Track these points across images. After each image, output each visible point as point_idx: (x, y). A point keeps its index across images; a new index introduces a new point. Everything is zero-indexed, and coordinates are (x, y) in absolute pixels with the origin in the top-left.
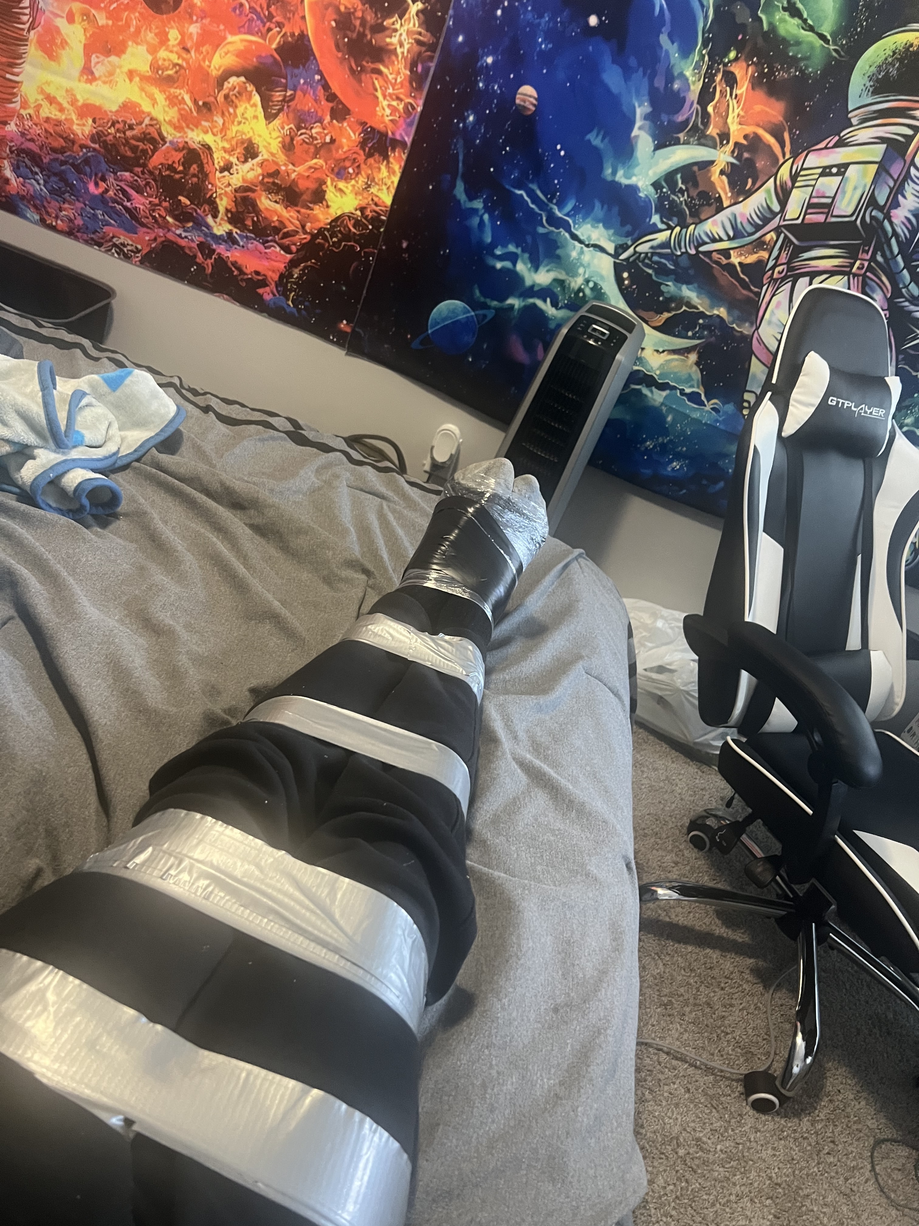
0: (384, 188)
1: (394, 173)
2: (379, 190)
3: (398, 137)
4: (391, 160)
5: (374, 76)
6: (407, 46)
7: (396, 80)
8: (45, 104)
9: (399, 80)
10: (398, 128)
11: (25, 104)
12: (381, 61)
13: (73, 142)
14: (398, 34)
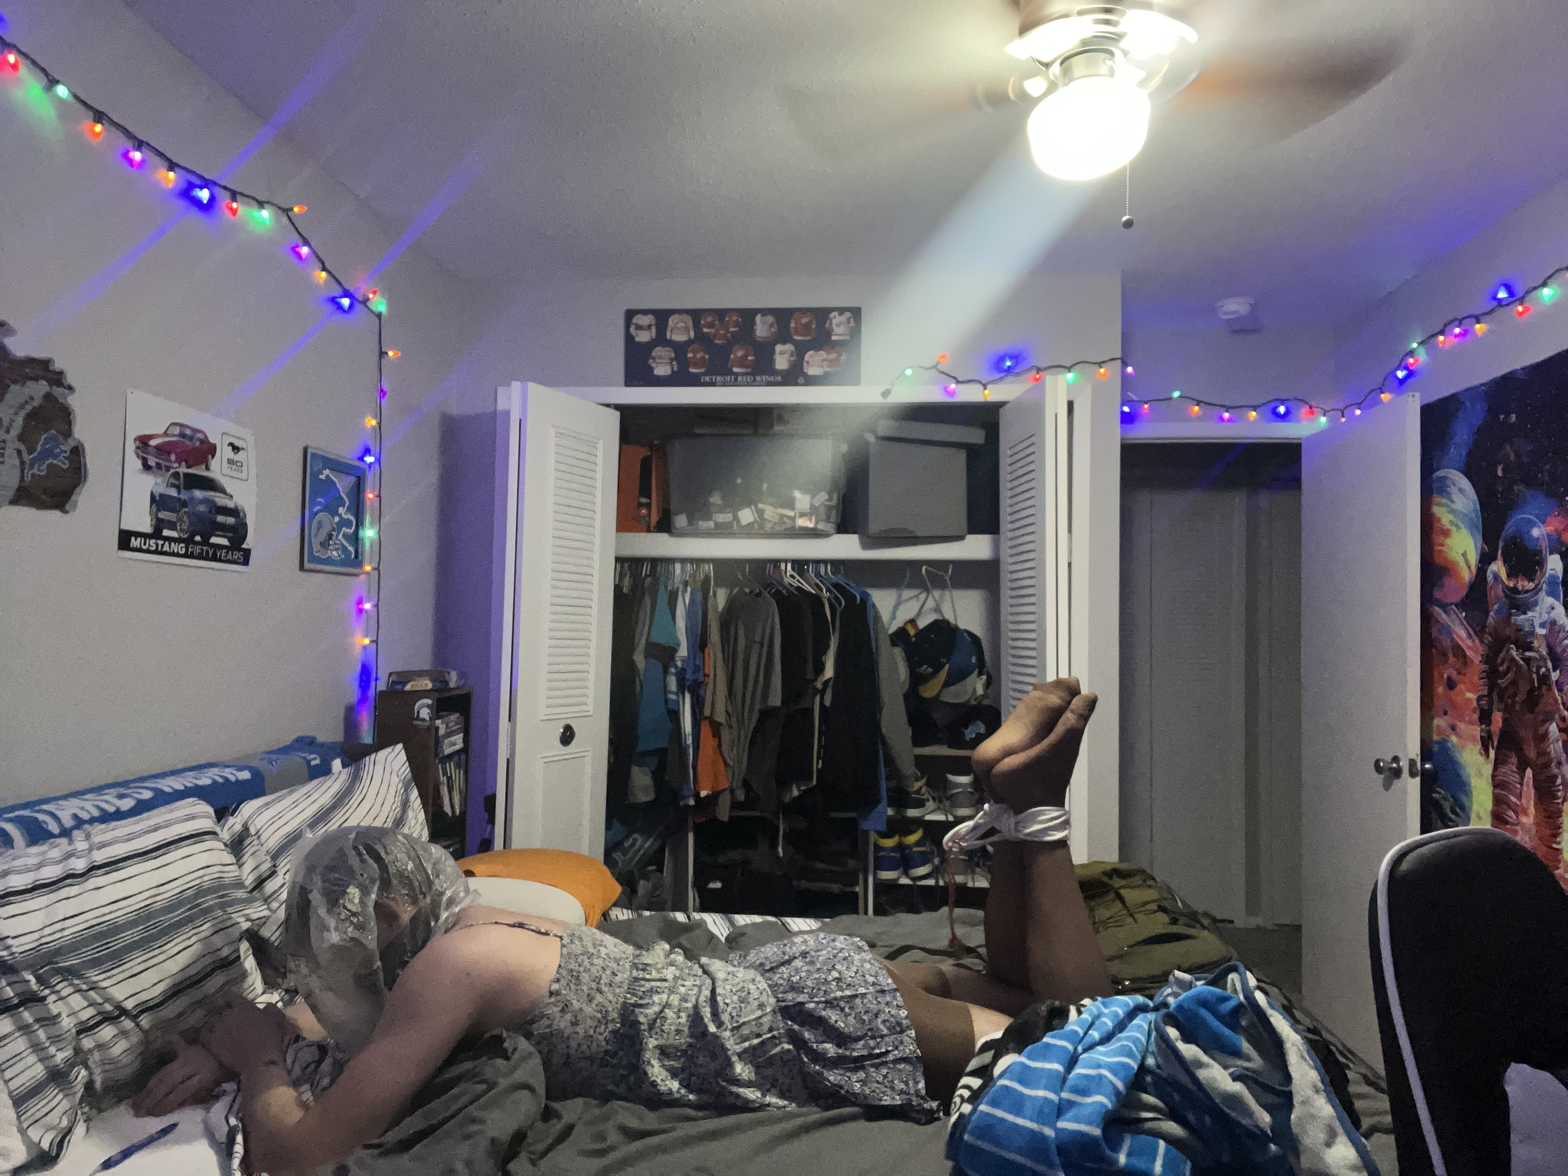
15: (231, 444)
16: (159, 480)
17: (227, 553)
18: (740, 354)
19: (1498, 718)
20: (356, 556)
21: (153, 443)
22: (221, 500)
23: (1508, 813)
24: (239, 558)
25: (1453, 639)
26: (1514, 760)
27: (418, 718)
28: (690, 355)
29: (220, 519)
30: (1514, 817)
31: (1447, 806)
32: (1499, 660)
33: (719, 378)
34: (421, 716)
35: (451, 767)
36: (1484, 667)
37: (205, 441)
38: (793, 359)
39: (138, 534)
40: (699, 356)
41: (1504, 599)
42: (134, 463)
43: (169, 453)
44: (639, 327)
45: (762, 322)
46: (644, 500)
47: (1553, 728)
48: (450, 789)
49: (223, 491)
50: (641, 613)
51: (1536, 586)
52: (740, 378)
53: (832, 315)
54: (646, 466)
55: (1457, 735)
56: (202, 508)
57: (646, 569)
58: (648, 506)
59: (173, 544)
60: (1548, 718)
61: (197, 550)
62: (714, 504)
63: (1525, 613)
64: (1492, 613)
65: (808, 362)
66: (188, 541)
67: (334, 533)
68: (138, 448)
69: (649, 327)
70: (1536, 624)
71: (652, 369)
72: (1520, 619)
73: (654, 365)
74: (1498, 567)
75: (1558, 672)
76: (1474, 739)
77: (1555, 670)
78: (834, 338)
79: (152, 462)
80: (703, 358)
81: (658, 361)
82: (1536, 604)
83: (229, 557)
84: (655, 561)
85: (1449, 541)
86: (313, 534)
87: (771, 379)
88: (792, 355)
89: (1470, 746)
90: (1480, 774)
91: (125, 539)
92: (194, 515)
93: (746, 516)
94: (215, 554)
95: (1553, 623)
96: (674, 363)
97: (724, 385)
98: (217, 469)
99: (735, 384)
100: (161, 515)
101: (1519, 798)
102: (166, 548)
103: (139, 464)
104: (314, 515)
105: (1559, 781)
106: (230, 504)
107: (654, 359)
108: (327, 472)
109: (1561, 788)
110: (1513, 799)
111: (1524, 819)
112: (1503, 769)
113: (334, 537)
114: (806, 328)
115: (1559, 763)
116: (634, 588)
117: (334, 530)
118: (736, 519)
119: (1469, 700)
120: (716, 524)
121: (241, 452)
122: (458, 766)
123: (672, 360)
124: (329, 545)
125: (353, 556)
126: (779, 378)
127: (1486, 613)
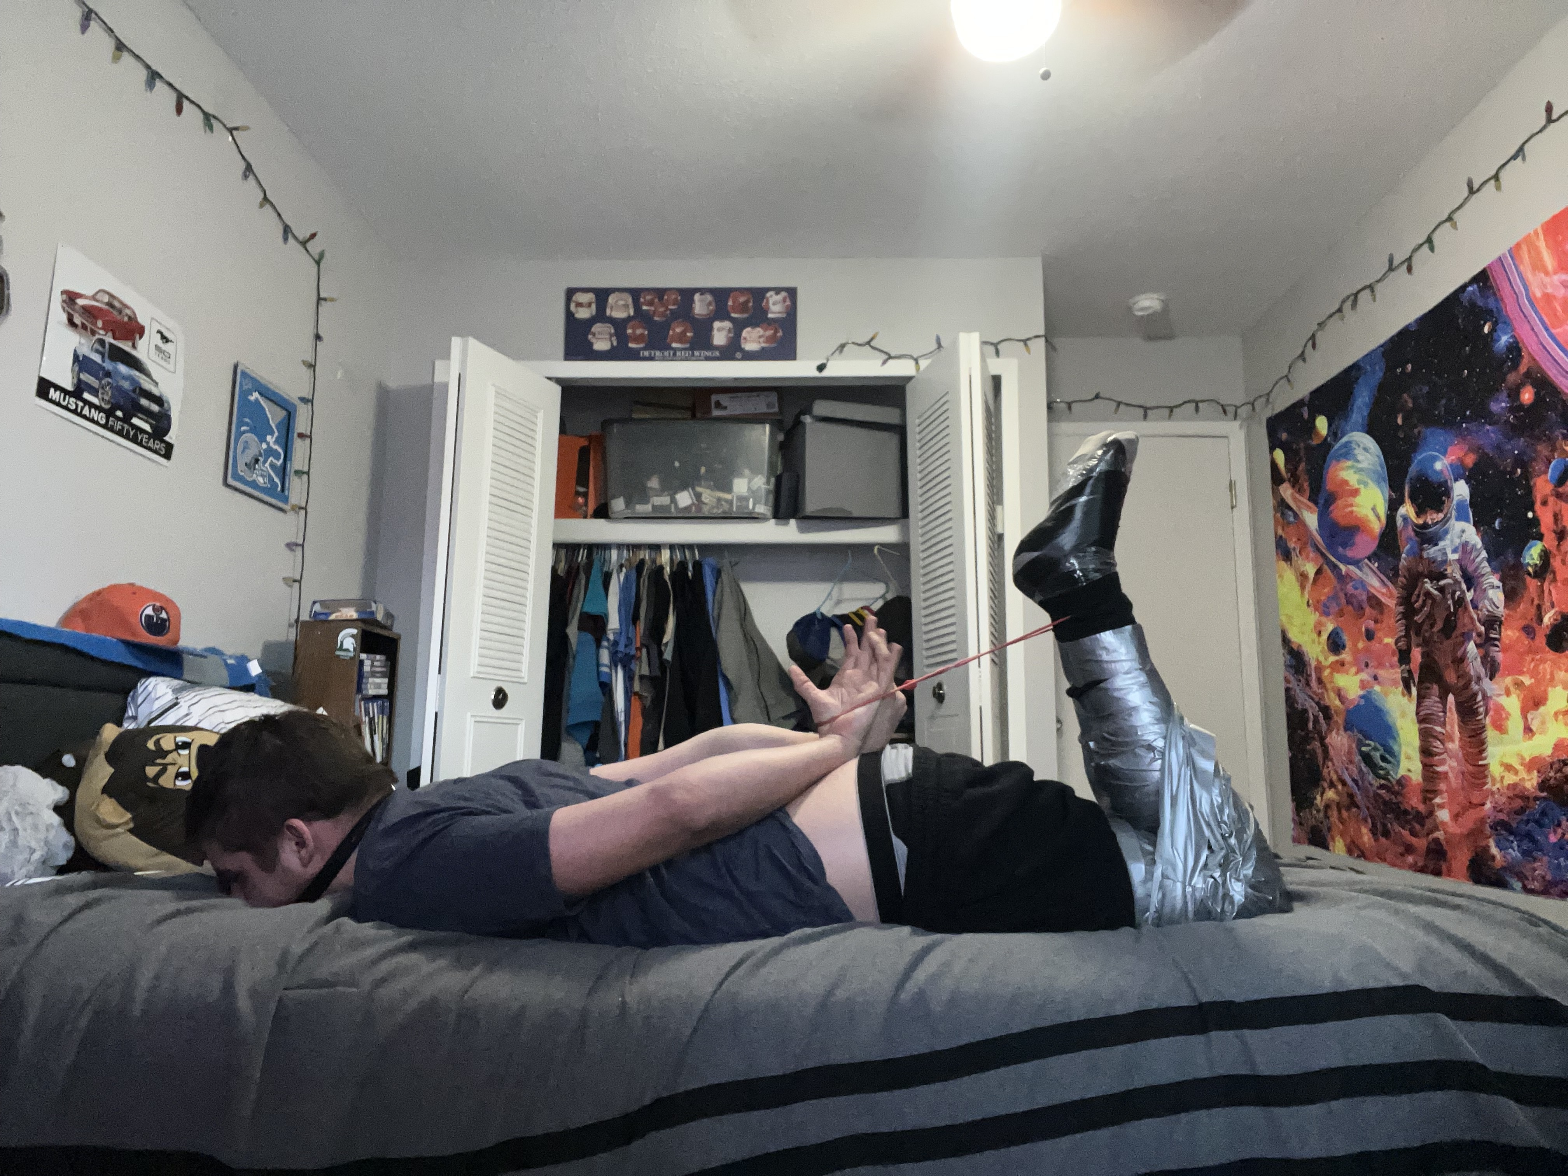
8: (1506, 774)
11: (1494, 780)
13: (1528, 798)
15: (159, 332)
16: (83, 341)
17: (149, 439)
18: (678, 330)
19: (1417, 654)
20: (283, 490)
21: (80, 302)
22: (147, 385)
23: (1435, 744)
24: (160, 449)
25: (1368, 592)
26: (1435, 688)
27: (341, 649)
28: (629, 331)
29: (144, 402)
30: (1441, 746)
31: (1377, 755)
32: (1413, 600)
33: (658, 353)
34: (345, 647)
35: (374, 708)
36: (1401, 609)
37: (133, 319)
38: (732, 335)
39: (57, 388)
40: (639, 331)
41: (1417, 539)
42: (59, 315)
43: (96, 318)
44: (579, 305)
45: (701, 301)
46: (581, 489)
47: (1471, 647)
48: (372, 733)
49: (148, 375)
50: (576, 592)
51: (1445, 516)
52: (678, 353)
53: (769, 294)
54: (584, 453)
55: (1379, 683)
56: (126, 385)
57: (582, 556)
58: (585, 495)
59: (93, 410)
60: (1466, 637)
61: (118, 426)
62: (651, 488)
63: (1436, 545)
64: (1404, 555)
65: (745, 338)
66: (109, 413)
67: (261, 459)
68: (64, 301)
69: (589, 305)
70: (1449, 551)
71: (591, 344)
72: (1432, 552)
73: (593, 340)
74: (1407, 509)
75: (1472, 591)
76: (1395, 683)
77: (1469, 589)
78: (770, 316)
79: (77, 320)
80: (642, 335)
81: (597, 336)
82: (1446, 532)
83: (151, 444)
84: (591, 548)
85: (1358, 500)
86: (239, 451)
87: (709, 354)
88: (729, 331)
89: (1393, 689)
90: (1404, 715)
91: (44, 388)
92: (119, 389)
93: (684, 499)
94: (135, 435)
95: (1465, 545)
96: (614, 338)
97: (664, 359)
98: (144, 350)
99: (674, 358)
100: (82, 376)
101: (1443, 725)
102: (86, 411)
103: (64, 317)
104: (240, 434)
105: (1479, 698)
106: (155, 391)
107: (594, 335)
108: (256, 395)
109: (1481, 703)
110: (1438, 729)
111: (1450, 745)
112: (1427, 702)
113: (260, 463)
114: (743, 308)
115: (1479, 679)
116: (569, 572)
117: (261, 455)
118: (673, 501)
119: (1387, 644)
120: (654, 506)
121: (170, 344)
122: (382, 711)
123: (611, 335)
124: (255, 469)
125: (279, 489)
126: (717, 354)
127: (1398, 556)
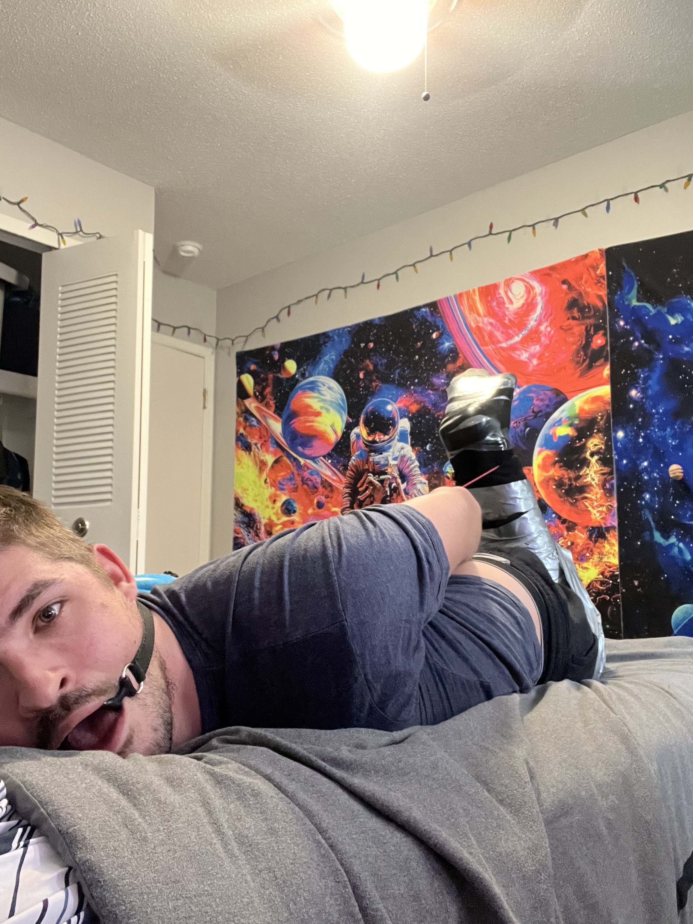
0: (611, 555)
1: (614, 545)
2: (608, 558)
3: (609, 525)
4: (609, 538)
5: (584, 501)
6: (596, 479)
7: (596, 497)
9: (598, 496)
10: (606, 520)
12: (585, 492)
14: (589, 476)
25: (322, 478)
32: (358, 486)
36: (348, 490)
41: (365, 449)
51: (390, 438)
63: (381, 454)
64: (353, 458)
70: (390, 459)
72: (377, 458)
74: (361, 430)
75: (405, 484)
77: (403, 483)
82: (390, 447)
85: (319, 419)
95: (403, 456)
127: (349, 458)
